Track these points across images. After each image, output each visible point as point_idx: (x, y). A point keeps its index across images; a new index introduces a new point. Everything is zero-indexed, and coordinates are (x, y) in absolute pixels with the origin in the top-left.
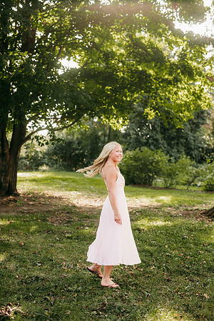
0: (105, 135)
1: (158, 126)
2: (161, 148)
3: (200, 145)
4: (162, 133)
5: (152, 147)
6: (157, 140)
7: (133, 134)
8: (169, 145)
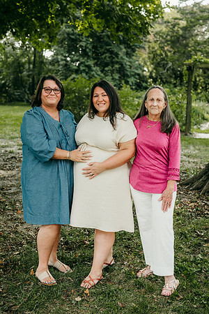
0: (29, 63)
1: (90, 49)
2: (93, 75)
3: (136, 71)
4: (94, 59)
5: (84, 74)
6: (89, 67)
7: (62, 60)
8: (102, 71)
